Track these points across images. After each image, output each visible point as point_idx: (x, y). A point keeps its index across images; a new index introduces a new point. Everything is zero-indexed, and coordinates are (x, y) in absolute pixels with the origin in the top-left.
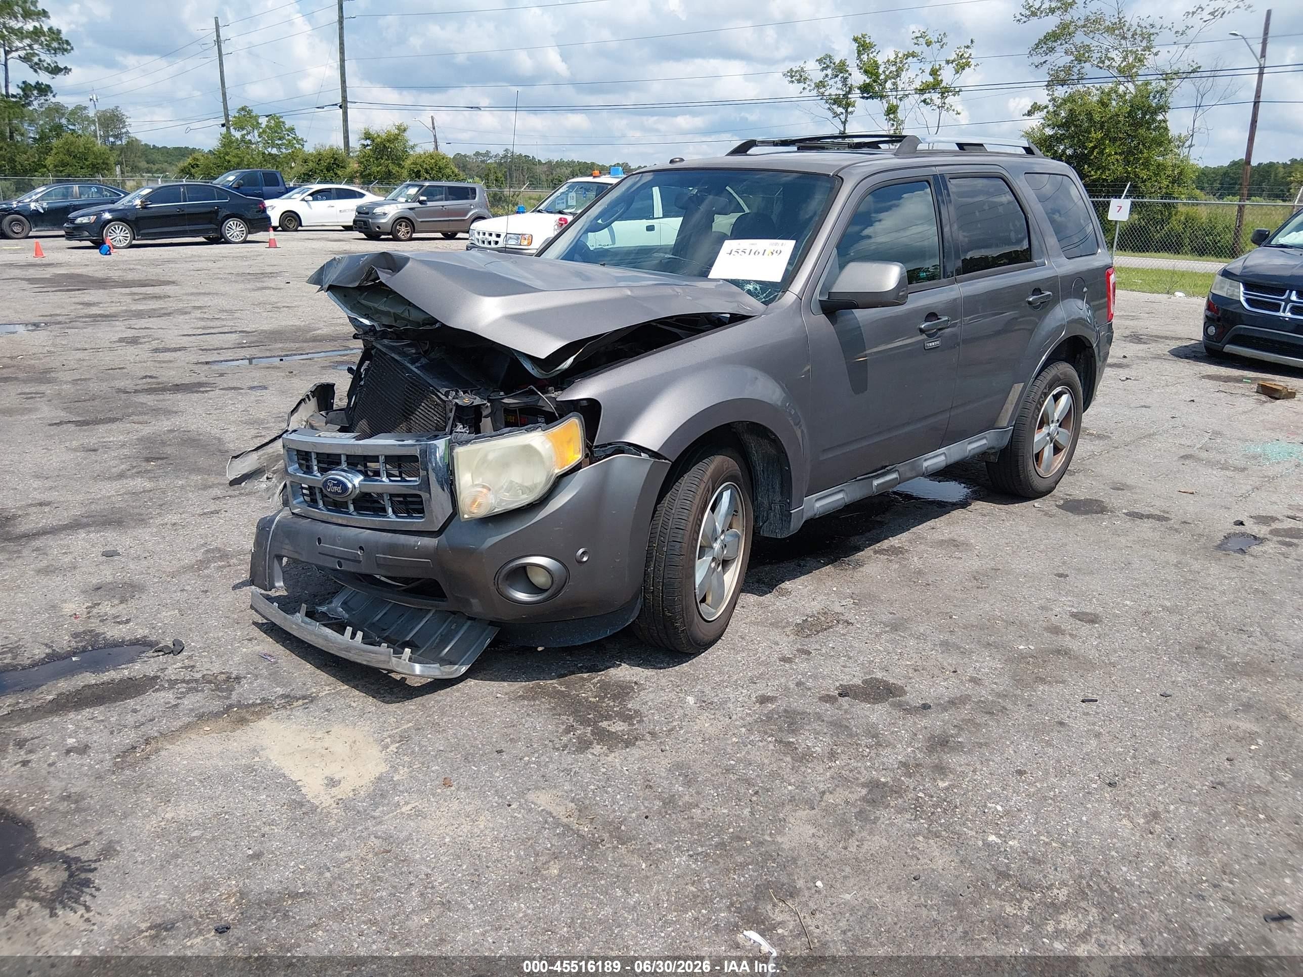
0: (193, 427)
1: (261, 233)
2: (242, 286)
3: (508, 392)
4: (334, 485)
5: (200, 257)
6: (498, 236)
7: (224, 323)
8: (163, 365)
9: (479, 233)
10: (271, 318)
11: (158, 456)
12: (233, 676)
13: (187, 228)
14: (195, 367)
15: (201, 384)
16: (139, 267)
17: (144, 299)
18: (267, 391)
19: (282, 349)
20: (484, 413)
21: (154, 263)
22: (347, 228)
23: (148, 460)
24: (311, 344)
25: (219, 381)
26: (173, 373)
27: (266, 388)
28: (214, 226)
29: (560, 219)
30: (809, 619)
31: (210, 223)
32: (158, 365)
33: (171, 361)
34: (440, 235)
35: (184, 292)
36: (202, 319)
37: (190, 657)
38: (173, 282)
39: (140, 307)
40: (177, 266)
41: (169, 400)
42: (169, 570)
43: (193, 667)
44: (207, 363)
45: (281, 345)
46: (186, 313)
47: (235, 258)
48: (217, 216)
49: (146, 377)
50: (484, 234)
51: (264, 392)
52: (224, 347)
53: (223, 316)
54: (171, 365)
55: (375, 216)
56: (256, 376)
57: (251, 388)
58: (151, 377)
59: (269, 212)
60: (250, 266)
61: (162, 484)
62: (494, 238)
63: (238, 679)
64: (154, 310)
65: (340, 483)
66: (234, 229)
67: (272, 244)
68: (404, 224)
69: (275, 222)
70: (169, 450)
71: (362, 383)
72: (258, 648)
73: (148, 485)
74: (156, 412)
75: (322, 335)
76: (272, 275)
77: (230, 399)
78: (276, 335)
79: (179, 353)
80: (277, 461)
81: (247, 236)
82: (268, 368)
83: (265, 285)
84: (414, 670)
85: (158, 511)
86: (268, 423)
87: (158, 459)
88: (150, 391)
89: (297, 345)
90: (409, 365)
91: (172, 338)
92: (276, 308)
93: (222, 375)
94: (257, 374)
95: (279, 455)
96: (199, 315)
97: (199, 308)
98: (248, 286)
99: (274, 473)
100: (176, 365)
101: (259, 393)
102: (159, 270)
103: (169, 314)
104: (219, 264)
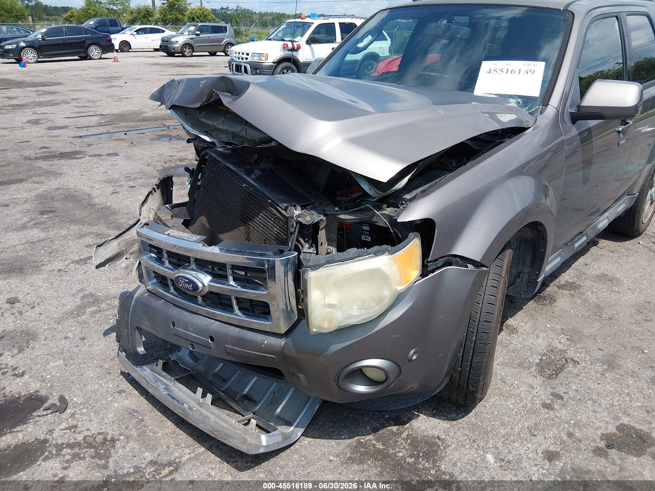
0: (72, 186)
1: (110, 53)
2: (100, 85)
3: (345, 209)
4: (186, 283)
5: (76, 68)
6: (248, 54)
7: (90, 109)
8: (54, 139)
9: (236, 53)
10: (118, 105)
11: (48, 209)
12: (109, 437)
13: (69, 51)
14: (73, 140)
15: (77, 153)
16: (42, 74)
17: (44, 94)
18: (118, 157)
19: (126, 127)
20: (321, 227)
21: (50, 72)
22: (156, 50)
23: (42, 213)
24: (143, 123)
25: (88, 149)
26: (59, 144)
27: (117, 155)
28: (83, 50)
29: (284, 44)
30: (544, 358)
31: (81, 48)
32: (50, 139)
33: (58, 136)
34: (207, 54)
35: (67, 89)
36: (77, 107)
37: (73, 415)
38: (61, 84)
39: (42, 100)
40: (63, 73)
41: (56, 165)
42: (55, 316)
43: (75, 427)
44: (80, 137)
45: (125, 124)
46: (68, 103)
47: (95, 68)
48: (85, 44)
49: (42, 148)
50: (239, 53)
51: (116, 158)
52: (91, 125)
53: (89, 104)
54: (58, 139)
55: (171, 43)
56: (110, 146)
57: (108, 155)
58: (46, 148)
59: (113, 41)
60: (104, 73)
61: (52, 234)
62: (245, 56)
63: (113, 440)
64: (49, 101)
65: (190, 282)
66: (94, 51)
67: (116, 60)
68: (188, 47)
69: (117, 47)
70: (56, 205)
71: (199, 183)
72: (127, 402)
73: (42, 235)
74: (49, 174)
75: (149, 117)
76: (116, 78)
77: (95, 163)
78: (121, 117)
79: (63, 130)
80: (133, 245)
81: (101, 55)
82: (118, 140)
83: (113, 84)
84: (260, 441)
85: (48, 258)
86: (120, 182)
87: (49, 212)
88: (46, 158)
89: (134, 124)
90: (245, 176)
91: (60, 121)
92: (120, 99)
93: (89, 145)
94: (112, 144)
95: (134, 240)
96: (75, 104)
97: (76, 99)
98: (103, 85)
99: (131, 254)
100: (61, 138)
101: (113, 158)
102: (52, 76)
103: (57, 104)
104: (86, 72)
